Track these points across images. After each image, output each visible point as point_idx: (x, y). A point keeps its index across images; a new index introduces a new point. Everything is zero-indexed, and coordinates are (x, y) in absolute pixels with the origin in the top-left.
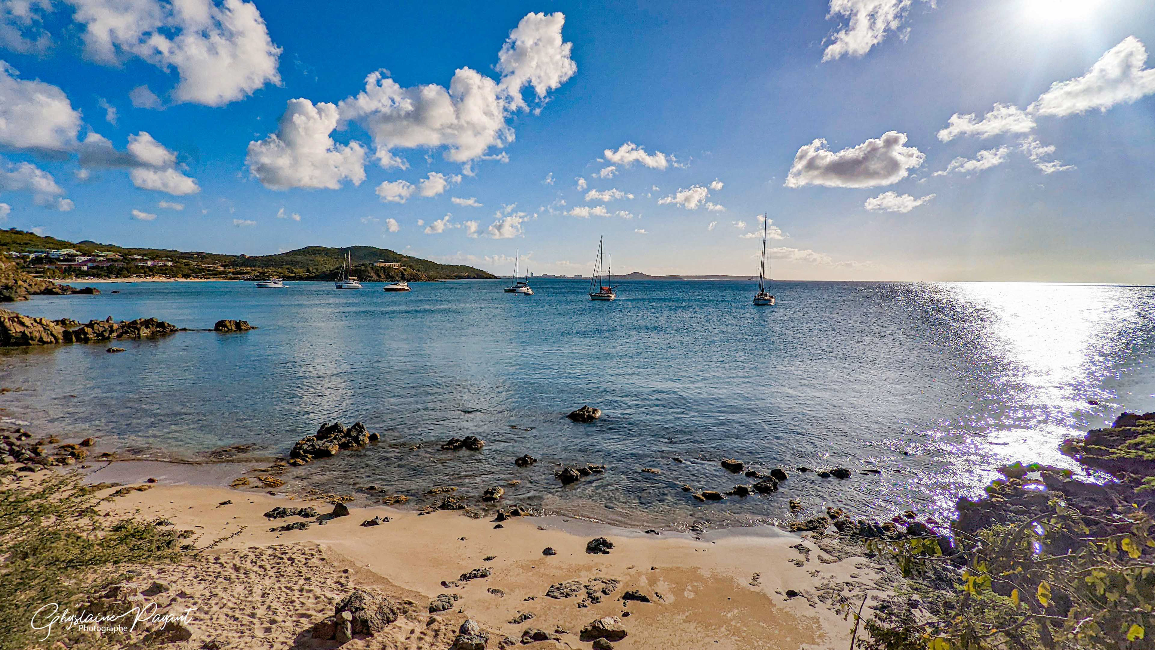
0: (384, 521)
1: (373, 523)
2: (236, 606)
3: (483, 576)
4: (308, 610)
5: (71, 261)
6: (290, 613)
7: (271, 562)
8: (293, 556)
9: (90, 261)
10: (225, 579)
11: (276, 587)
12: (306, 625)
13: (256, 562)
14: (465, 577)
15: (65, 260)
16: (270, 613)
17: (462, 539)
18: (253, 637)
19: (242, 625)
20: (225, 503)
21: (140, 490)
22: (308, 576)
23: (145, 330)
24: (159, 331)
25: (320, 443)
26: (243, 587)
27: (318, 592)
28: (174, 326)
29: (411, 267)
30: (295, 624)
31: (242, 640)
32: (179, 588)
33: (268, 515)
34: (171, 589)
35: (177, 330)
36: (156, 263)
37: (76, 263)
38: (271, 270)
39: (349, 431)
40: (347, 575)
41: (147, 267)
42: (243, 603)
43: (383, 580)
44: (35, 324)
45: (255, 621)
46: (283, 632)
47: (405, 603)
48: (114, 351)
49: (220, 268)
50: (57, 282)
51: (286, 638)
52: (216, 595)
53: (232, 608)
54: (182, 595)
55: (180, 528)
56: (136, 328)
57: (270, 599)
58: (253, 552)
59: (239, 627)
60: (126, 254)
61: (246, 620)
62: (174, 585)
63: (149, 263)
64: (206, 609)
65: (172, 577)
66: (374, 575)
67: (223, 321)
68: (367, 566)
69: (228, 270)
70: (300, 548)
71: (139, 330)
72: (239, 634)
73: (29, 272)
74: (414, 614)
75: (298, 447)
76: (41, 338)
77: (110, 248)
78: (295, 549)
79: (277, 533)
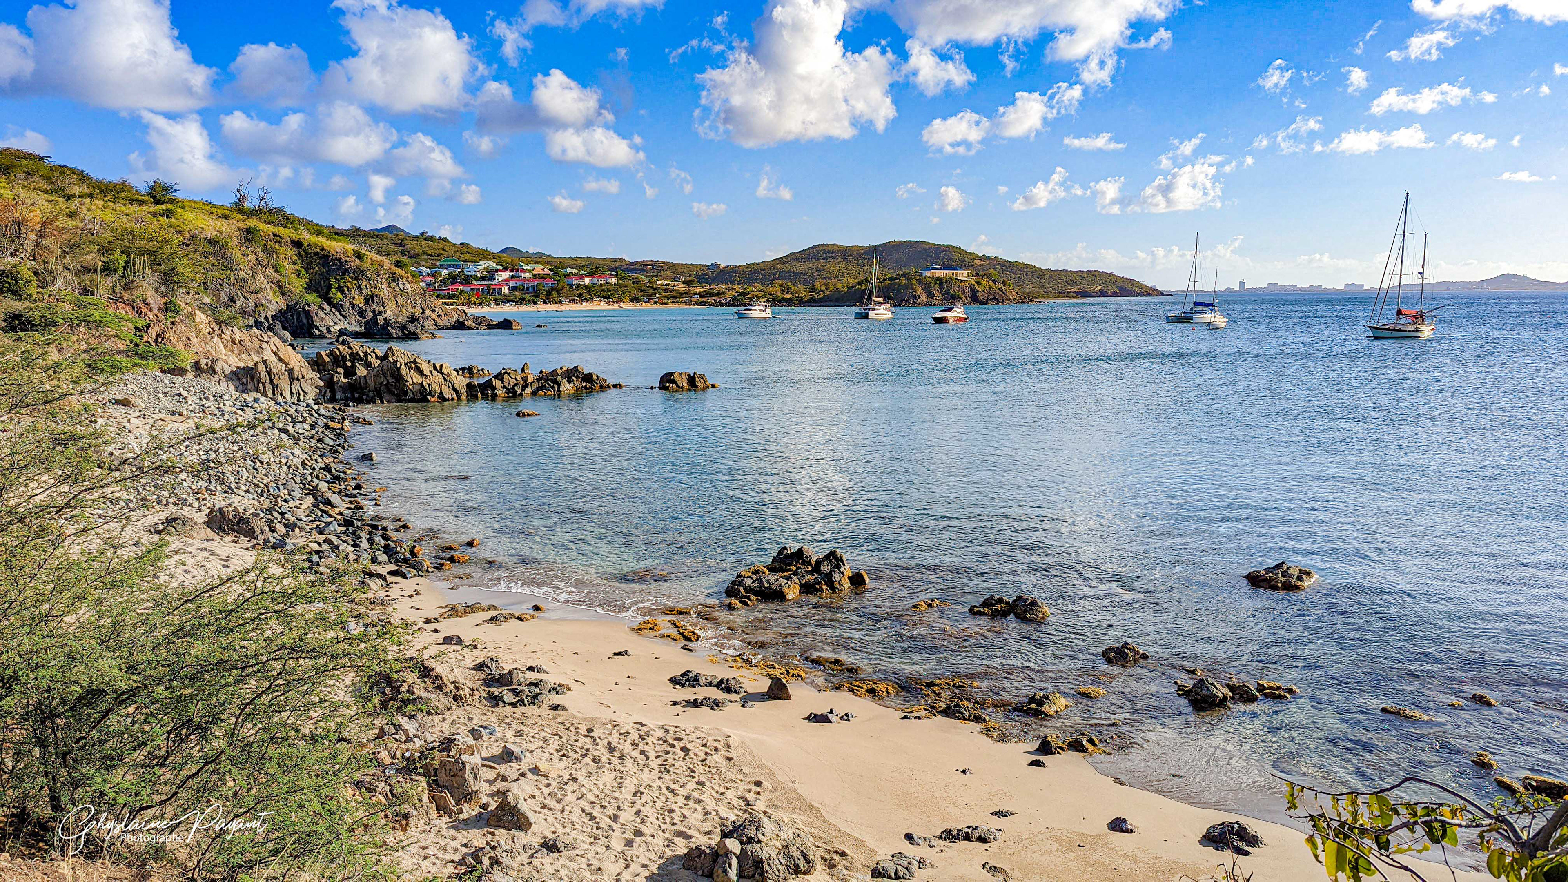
0: (842, 718)
1: (821, 718)
2: (597, 801)
3: (982, 840)
4: (689, 828)
5: (490, 279)
6: (663, 827)
7: (658, 748)
8: (689, 746)
9: (512, 277)
10: (594, 760)
11: (655, 785)
12: (681, 847)
13: (637, 745)
14: (949, 835)
15: (483, 278)
16: (638, 820)
17: (964, 772)
18: (608, 847)
19: (598, 828)
20: (620, 654)
21: (520, 619)
22: (702, 779)
23: (567, 385)
24: (585, 387)
25: (772, 577)
26: (613, 776)
27: (710, 805)
28: (605, 380)
29: (989, 276)
30: (666, 843)
31: (593, 848)
32: (535, 760)
33: (674, 681)
34: (524, 761)
35: (608, 387)
36: (595, 280)
37: (495, 282)
38: (755, 288)
39: (819, 563)
40: (758, 789)
41: (585, 286)
42: (607, 799)
43: (813, 810)
44: (435, 372)
45: (616, 826)
46: (648, 850)
47: (836, 852)
48: (524, 415)
49: (682, 287)
50: (472, 311)
51: (650, 859)
52: (575, 780)
53: (592, 803)
54: (536, 770)
55: (551, 679)
56: (555, 382)
57: (643, 801)
58: (638, 730)
59: (594, 830)
60: (557, 266)
61: (605, 822)
62: (528, 754)
63: (587, 281)
64: (559, 796)
65: (529, 744)
66: (800, 798)
67: (671, 374)
68: (794, 782)
69: (694, 290)
70: (702, 735)
71: (559, 385)
72: (592, 840)
73: (438, 296)
74: (846, 872)
75: (739, 580)
76: (441, 393)
77: (538, 258)
78: (693, 737)
79: (678, 709)
